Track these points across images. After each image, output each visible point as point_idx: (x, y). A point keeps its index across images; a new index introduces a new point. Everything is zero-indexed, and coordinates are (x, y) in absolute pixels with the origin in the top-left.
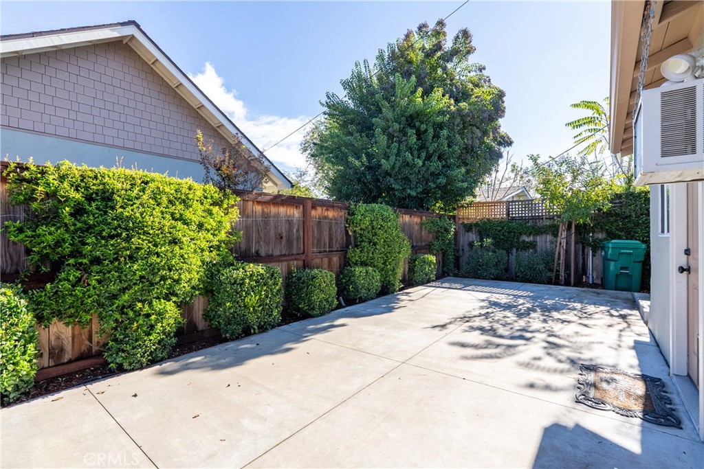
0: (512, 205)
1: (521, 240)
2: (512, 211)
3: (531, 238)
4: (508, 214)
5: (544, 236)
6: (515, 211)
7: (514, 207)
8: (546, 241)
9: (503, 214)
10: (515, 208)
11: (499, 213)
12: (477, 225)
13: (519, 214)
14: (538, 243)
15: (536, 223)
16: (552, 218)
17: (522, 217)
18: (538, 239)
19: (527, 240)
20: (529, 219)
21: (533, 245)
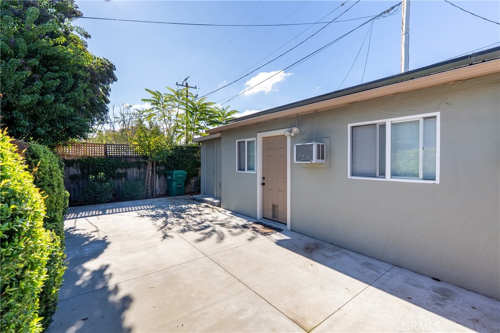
0: (109, 147)
1: (116, 172)
2: (109, 151)
3: (124, 171)
4: (106, 153)
5: (132, 169)
6: (112, 151)
7: (110, 148)
8: (133, 172)
9: (102, 154)
10: (112, 149)
11: (99, 152)
12: (79, 161)
13: (114, 153)
14: (128, 174)
15: (127, 160)
16: (137, 157)
17: (117, 156)
18: (128, 171)
19: (120, 172)
20: (121, 158)
21: (125, 175)
